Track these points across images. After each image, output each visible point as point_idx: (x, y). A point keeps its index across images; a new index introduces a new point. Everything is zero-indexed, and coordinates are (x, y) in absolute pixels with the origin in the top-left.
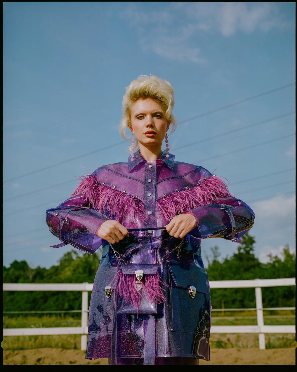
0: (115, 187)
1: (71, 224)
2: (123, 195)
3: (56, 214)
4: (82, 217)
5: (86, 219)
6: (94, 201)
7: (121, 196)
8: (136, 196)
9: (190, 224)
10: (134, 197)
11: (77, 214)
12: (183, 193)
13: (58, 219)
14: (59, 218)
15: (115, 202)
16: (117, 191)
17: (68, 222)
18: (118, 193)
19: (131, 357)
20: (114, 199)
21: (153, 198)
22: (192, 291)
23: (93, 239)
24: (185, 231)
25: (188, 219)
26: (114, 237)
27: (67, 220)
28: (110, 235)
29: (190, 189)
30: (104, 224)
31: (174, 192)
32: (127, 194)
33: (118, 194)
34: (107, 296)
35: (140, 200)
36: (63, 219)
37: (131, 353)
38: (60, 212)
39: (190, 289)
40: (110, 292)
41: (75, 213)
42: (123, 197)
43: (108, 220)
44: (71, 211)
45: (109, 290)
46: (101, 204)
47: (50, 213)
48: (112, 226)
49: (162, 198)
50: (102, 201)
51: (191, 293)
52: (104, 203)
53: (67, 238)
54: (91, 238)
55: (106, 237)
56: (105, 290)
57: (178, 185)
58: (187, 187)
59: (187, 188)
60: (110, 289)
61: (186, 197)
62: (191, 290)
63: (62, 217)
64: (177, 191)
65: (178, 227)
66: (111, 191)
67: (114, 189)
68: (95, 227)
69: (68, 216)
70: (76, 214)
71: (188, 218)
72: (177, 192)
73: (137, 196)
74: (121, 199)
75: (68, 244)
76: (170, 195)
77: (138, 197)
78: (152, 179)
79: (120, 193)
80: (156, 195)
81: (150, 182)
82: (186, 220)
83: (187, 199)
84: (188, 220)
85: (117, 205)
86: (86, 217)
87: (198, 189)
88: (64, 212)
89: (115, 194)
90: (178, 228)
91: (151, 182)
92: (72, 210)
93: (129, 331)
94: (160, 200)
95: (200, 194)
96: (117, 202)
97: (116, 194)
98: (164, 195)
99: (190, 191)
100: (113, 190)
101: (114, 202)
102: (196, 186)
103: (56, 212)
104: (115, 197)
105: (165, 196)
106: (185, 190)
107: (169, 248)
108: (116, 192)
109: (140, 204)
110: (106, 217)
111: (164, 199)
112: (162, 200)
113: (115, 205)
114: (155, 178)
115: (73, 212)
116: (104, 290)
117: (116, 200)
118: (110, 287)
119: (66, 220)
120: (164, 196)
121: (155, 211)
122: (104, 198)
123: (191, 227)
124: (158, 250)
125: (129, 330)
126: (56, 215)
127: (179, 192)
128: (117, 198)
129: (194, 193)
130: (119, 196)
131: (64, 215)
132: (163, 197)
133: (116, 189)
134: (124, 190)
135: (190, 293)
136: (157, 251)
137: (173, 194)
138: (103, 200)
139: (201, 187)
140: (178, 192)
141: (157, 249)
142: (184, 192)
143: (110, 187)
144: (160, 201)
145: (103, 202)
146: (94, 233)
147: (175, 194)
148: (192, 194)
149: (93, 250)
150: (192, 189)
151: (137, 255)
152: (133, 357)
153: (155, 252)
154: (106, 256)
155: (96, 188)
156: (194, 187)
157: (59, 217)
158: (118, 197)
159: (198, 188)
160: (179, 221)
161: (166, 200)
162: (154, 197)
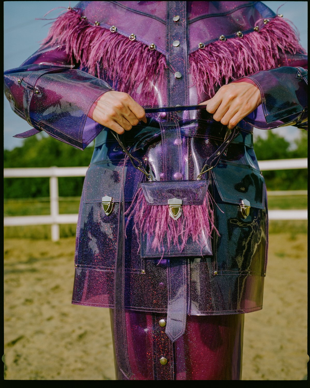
0: (116, 29)
1: (45, 97)
2: (130, 43)
3: (19, 80)
4: (63, 84)
5: (71, 87)
6: (80, 52)
7: (128, 45)
8: (153, 46)
9: (249, 100)
10: (150, 48)
11: (55, 79)
12: (232, 41)
13: (23, 88)
14: (23, 86)
15: (118, 55)
16: (121, 36)
17: (40, 93)
18: (122, 40)
19: (146, 309)
20: (115, 50)
21: (183, 49)
22: (245, 207)
23: (84, 123)
24: (241, 114)
25: (245, 92)
26: (121, 121)
27: (38, 90)
28: (115, 118)
29: (243, 36)
30: (102, 98)
31: (217, 39)
32: (137, 41)
33: (122, 42)
34: (106, 212)
35: (160, 54)
36: (30, 88)
37: (146, 304)
38: (26, 76)
39: (242, 205)
40: (110, 205)
41: (52, 78)
42: (131, 47)
43: (110, 90)
44: (44, 74)
45: (109, 203)
46: (93, 58)
47: (9, 77)
48: (118, 104)
49: (198, 51)
50: (94, 53)
51: (243, 209)
52: (97, 57)
53: (39, 122)
54: (81, 122)
55: (107, 121)
56: (102, 203)
57: (222, 29)
58: (238, 31)
59: (239, 34)
60: (111, 201)
61: (239, 49)
62: (244, 205)
63: (28, 84)
64: (222, 37)
65: (228, 106)
66: (109, 37)
67: (115, 33)
68: (87, 102)
69: (40, 83)
70: (52, 80)
71: (246, 90)
72: (222, 40)
73: (156, 47)
74: (127, 50)
75: (42, 130)
76: (212, 44)
77: (158, 48)
78: (181, 16)
79: (125, 40)
80: (188, 46)
81: (176, 22)
82: (242, 94)
83: (240, 53)
84: (246, 94)
85: (120, 60)
86: (71, 83)
87: (255, 36)
88: (32, 77)
89: (117, 42)
90: (228, 109)
91: (178, 21)
92: (46, 72)
93: (144, 271)
94: (194, 53)
95: (259, 46)
96: (120, 56)
97: (119, 42)
98: (200, 45)
99: (243, 38)
100: (112, 33)
101: (116, 56)
102: (252, 30)
103: (18, 75)
104: (117, 47)
105: (203, 47)
106: (235, 37)
107: (210, 137)
108: (119, 38)
109: (161, 60)
110: (107, 85)
111: (202, 52)
112: (197, 53)
113: (117, 59)
114: (184, 15)
115: (48, 76)
116: (100, 201)
117: (120, 51)
118: (111, 198)
119: (36, 90)
120: (201, 47)
121: (186, 73)
122: (97, 48)
123: (251, 107)
124: (192, 139)
125: (143, 269)
126: (19, 82)
127: (226, 40)
128: (121, 48)
129: (249, 43)
130: (125, 44)
131: (32, 82)
132: (200, 49)
133: (119, 32)
134: (132, 35)
135: (241, 210)
136: (190, 141)
137: (216, 44)
138: (97, 50)
139: (260, 33)
140: (224, 40)
141: (190, 138)
142: (234, 40)
143: (107, 28)
144: (194, 56)
145: (96, 55)
146: (86, 113)
147: (219, 44)
148: (247, 44)
149: (84, 142)
150: (245, 36)
151: (156, 147)
152: (150, 310)
153: (186, 143)
154: (102, 146)
155: (83, 30)
156: (249, 32)
157: (25, 85)
158: (122, 46)
159: (256, 34)
160: (231, 96)
161: (205, 55)
162: (185, 47)
